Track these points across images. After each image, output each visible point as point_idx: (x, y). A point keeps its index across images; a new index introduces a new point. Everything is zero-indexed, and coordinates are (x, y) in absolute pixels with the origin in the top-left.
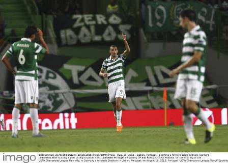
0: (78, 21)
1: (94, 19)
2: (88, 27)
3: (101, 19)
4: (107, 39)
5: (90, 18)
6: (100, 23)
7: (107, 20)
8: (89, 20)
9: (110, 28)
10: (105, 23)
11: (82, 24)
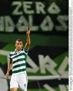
0: (17, 8)
1: (33, 7)
2: (26, 16)
3: (40, 8)
4: (45, 28)
5: (29, 7)
6: (38, 12)
7: (46, 9)
8: (28, 9)
9: (48, 19)
10: (44, 12)
11: (21, 13)
